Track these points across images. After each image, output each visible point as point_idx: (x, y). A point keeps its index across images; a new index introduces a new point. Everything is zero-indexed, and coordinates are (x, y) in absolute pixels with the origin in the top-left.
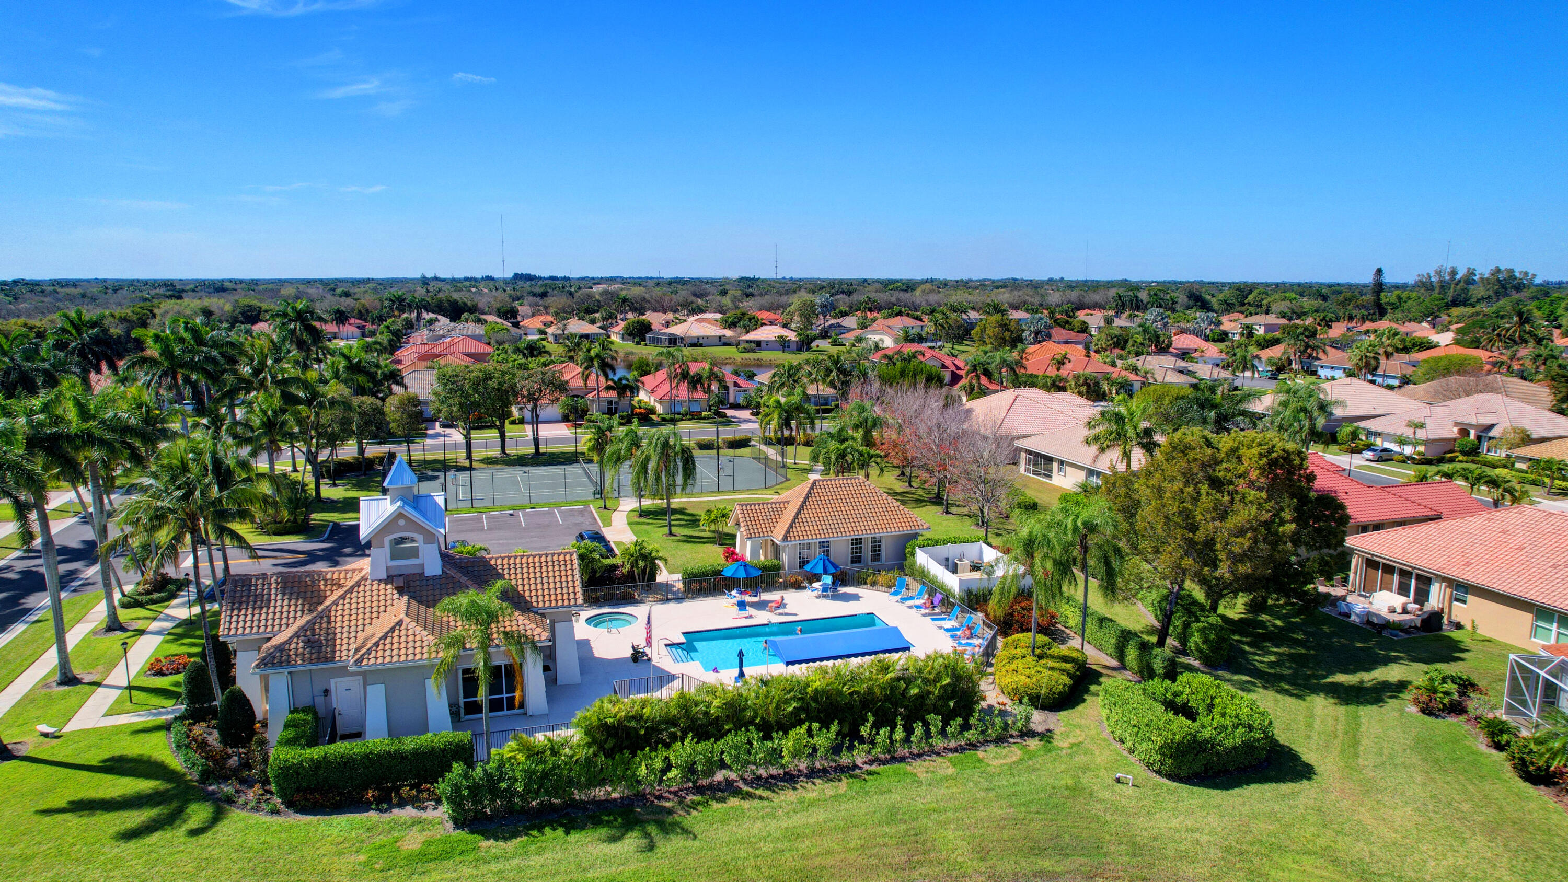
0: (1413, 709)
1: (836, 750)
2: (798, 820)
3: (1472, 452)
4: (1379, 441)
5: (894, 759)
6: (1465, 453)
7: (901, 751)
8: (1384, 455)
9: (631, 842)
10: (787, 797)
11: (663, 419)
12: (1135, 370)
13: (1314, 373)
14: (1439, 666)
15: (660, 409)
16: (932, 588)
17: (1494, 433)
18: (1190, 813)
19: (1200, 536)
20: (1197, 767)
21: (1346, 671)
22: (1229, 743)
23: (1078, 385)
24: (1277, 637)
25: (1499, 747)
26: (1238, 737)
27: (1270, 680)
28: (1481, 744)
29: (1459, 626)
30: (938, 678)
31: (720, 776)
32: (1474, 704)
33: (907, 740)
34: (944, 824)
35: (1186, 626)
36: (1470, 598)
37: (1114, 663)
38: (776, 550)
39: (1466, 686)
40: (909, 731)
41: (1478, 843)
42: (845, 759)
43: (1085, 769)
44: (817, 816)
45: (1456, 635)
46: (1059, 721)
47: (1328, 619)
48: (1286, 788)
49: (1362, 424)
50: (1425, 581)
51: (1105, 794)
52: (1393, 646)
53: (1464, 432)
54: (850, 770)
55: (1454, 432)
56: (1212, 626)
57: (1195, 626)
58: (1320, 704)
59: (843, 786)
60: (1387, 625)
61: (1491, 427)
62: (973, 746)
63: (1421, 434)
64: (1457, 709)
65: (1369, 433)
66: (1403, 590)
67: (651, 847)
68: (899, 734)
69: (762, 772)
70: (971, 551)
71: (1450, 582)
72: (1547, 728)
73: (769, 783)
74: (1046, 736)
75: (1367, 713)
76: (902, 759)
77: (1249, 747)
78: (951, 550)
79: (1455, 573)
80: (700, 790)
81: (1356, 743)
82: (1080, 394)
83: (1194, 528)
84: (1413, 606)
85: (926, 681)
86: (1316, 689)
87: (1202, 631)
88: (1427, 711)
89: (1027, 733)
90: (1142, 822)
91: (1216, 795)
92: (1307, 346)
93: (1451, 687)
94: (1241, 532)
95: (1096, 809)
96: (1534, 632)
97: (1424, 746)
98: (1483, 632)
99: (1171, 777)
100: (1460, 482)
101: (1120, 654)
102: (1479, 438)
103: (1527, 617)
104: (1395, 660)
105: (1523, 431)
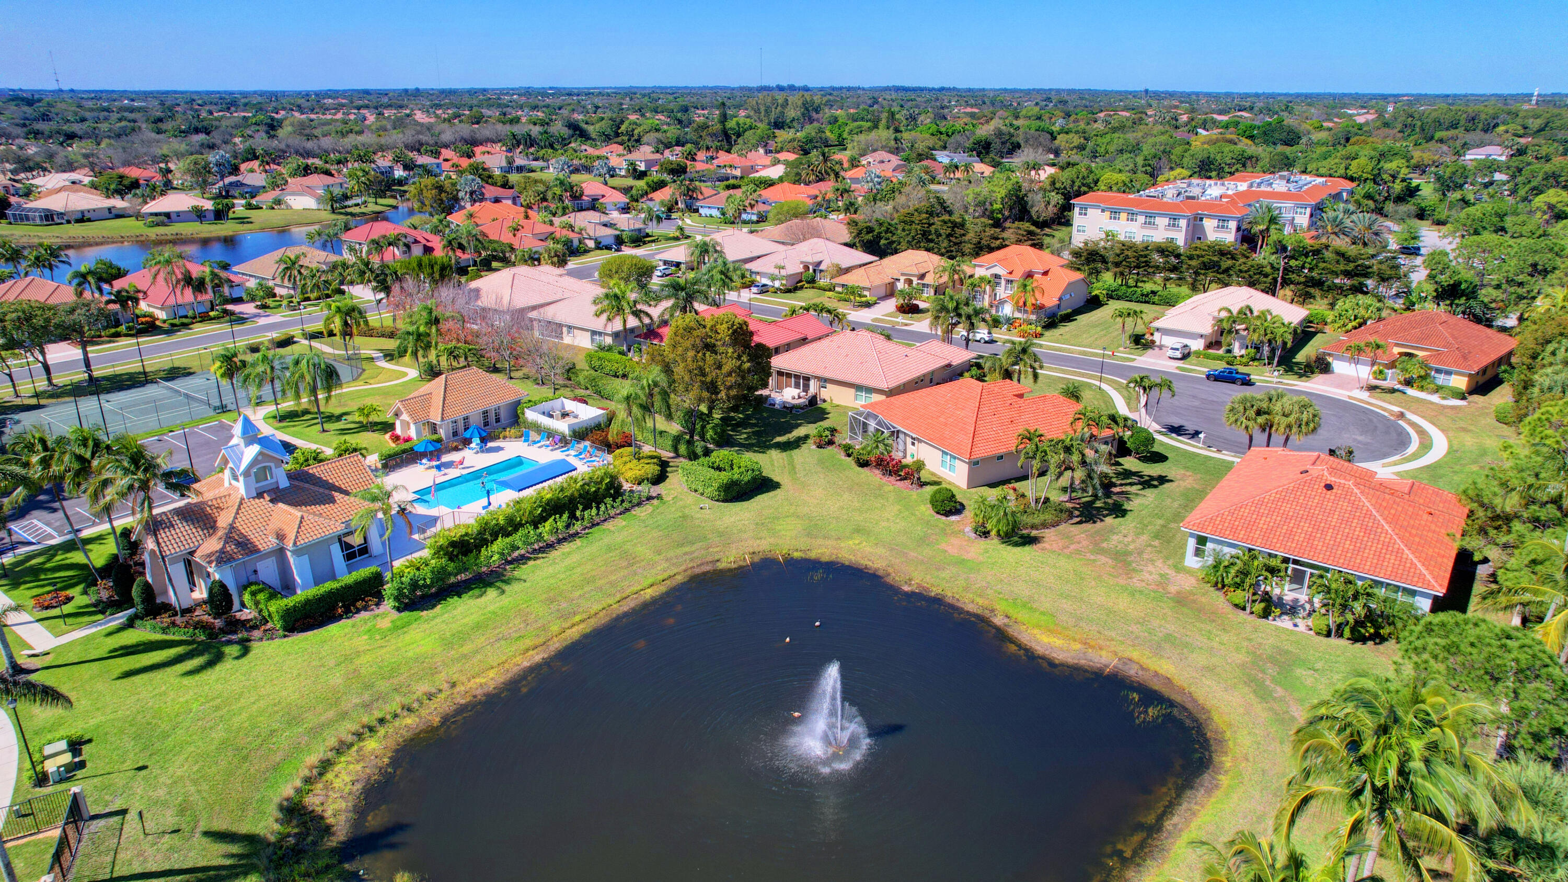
0: (814, 447)
1: (568, 526)
2: (567, 562)
3: (812, 281)
4: (758, 278)
5: (593, 525)
6: (808, 282)
7: (597, 519)
8: (764, 289)
9: (492, 593)
10: (554, 554)
11: (173, 325)
12: (571, 228)
13: (697, 211)
14: (821, 423)
15: (161, 315)
16: (550, 434)
17: (822, 267)
18: (737, 514)
19: (709, 379)
20: (734, 494)
21: (780, 435)
22: (746, 479)
23: (550, 257)
24: (743, 424)
25: (849, 455)
26: (747, 477)
27: (748, 447)
28: (841, 456)
29: (824, 401)
30: (602, 479)
31: (516, 553)
32: (838, 439)
33: (598, 514)
34: (635, 545)
35: (703, 427)
36: (828, 385)
37: (672, 455)
38: (434, 428)
39: (833, 431)
40: (598, 508)
41: (846, 496)
42: (572, 531)
43: (685, 507)
44: (576, 557)
45: (823, 406)
46: (661, 489)
47: (767, 410)
48: (771, 494)
49: (748, 266)
50: (807, 379)
51: (699, 516)
52: (797, 417)
53: (806, 268)
54: (576, 535)
55: (800, 269)
56: (717, 425)
57: (708, 427)
58: (774, 454)
59: (578, 542)
60: (794, 407)
61: (820, 263)
62: (627, 510)
63: (783, 272)
64: (831, 443)
65: (752, 272)
66: (797, 386)
67: (503, 592)
68: (594, 511)
69: (536, 546)
70: (557, 404)
71: (819, 378)
72: (865, 443)
73: (541, 550)
74: (659, 497)
75: (795, 453)
76: (598, 524)
77: (754, 479)
78: (546, 406)
79: (820, 373)
80: (510, 563)
81: (794, 468)
82: (553, 264)
83: (704, 374)
84: (803, 394)
85: (596, 483)
86: (770, 447)
87: (713, 428)
88: (820, 447)
89: (650, 498)
90: (719, 523)
91: (745, 504)
92: (689, 190)
93: (827, 433)
94: (729, 374)
95: (697, 522)
96: (856, 399)
97: (821, 462)
98: (836, 402)
99: (723, 501)
100: (812, 312)
101: (676, 449)
102: (814, 271)
103: (852, 391)
104: (800, 425)
105: (837, 265)
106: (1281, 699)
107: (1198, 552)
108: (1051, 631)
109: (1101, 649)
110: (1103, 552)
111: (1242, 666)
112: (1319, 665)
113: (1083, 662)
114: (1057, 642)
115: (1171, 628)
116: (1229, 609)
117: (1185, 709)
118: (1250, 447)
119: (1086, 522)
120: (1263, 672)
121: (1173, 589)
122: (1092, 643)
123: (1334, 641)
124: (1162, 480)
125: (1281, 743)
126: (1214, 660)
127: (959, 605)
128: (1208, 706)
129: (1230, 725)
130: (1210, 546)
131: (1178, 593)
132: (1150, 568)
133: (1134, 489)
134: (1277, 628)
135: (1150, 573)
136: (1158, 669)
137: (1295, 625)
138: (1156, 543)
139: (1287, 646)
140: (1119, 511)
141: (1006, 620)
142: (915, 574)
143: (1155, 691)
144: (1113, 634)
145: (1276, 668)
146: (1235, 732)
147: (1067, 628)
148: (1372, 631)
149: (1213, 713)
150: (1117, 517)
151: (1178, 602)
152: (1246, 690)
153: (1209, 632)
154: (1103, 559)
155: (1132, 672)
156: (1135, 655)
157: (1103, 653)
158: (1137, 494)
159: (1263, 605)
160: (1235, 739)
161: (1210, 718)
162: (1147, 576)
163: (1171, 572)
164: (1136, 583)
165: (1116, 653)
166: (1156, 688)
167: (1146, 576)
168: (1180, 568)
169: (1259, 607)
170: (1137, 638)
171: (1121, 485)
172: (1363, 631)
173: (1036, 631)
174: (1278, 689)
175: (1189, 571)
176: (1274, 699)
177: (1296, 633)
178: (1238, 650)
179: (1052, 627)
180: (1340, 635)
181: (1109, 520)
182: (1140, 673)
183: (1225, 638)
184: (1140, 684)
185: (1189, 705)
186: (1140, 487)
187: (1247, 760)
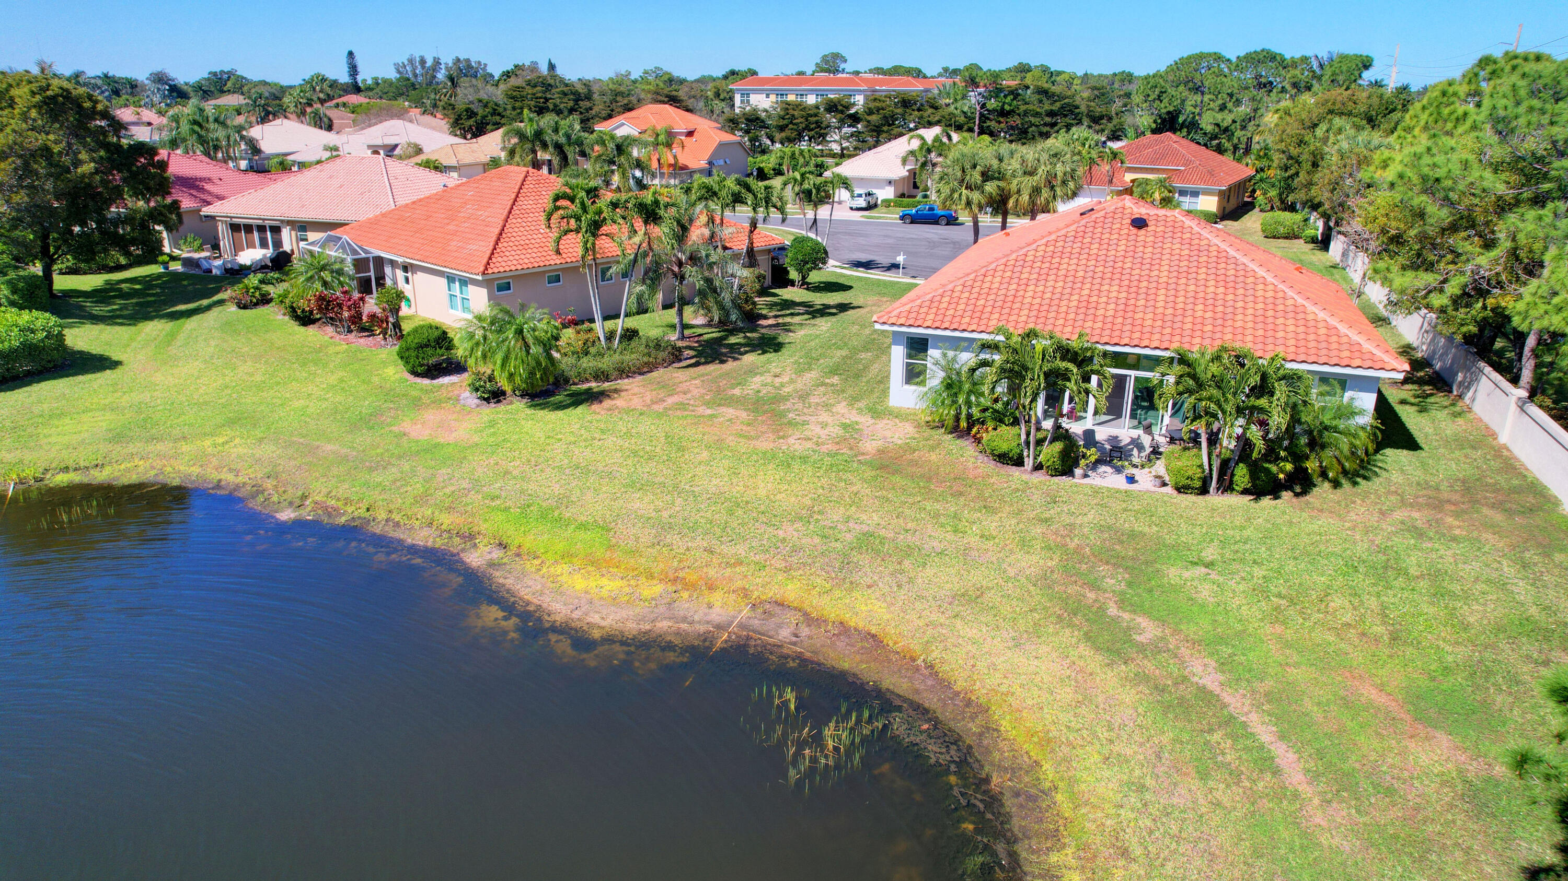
0: (233, 309)
17: (397, 151)
21: (190, 303)
28: (276, 315)
36: (310, 235)
48: (84, 378)
49: (291, 157)
64: (268, 299)
66: (263, 242)
71: (293, 225)
75: (193, 319)
79: (292, 215)
81: (171, 340)
86: (154, 318)
88: (243, 308)
97: (229, 324)
105: (416, 146)
106: (1156, 648)
107: (913, 375)
108: (593, 563)
109: (711, 588)
110: (732, 402)
111: (1044, 580)
112: (1210, 553)
113: (663, 625)
114: (609, 585)
115: (872, 519)
116: (988, 466)
117: (922, 711)
118: (976, 241)
119: (706, 363)
120: (1094, 587)
121: (870, 446)
122: (692, 577)
123: (1216, 499)
124: (843, 308)
125: (1204, 776)
126: (977, 577)
127: (398, 534)
128: (980, 693)
129: (1047, 742)
130: (934, 353)
131: (881, 452)
132: (824, 417)
133: (797, 319)
134: (1096, 491)
135: (824, 425)
136: (847, 616)
137: (1131, 480)
138: (835, 380)
139: (1127, 523)
140: (770, 345)
141: (497, 554)
142: (315, 485)
143: (843, 674)
144: (741, 550)
145: (1121, 574)
146: (1067, 760)
147: (635, 552)
148: (1289, 467)
149: (996, 712)
150: (764, 352)
151: (882, 467)
152: (1067, 636)
153: (956, 516)
154: (730, 412)
155: (785, 634)
156: (792, 590)
157: (717, 598)
158: (801, 324)
159: (1058, 446)
160: (1072, 782)
161: (990, 729)
162: (818, 430)
163: (865, 420)
164: (794, 444)
165: (745, 593)
166: (846, 666)
167: (814, 430)
168: (879, 412)
169: (1051, 452)
170: (795, 550)
171: (776, 317)
172: (1274, 469)
173: (562, 569)
174: (1142, 621)
175: (898, 415)
176: (1142, 648)
177: (1139, 496)
178: (1024, 544)
179: (600, 553)
180: (1226, 486)
181: (750, 358)
182: (805, 631)
183: (991, 524)
184: (803, 661)
185: (931, 701)
186: (806, 316)
187: (1125, 853)
